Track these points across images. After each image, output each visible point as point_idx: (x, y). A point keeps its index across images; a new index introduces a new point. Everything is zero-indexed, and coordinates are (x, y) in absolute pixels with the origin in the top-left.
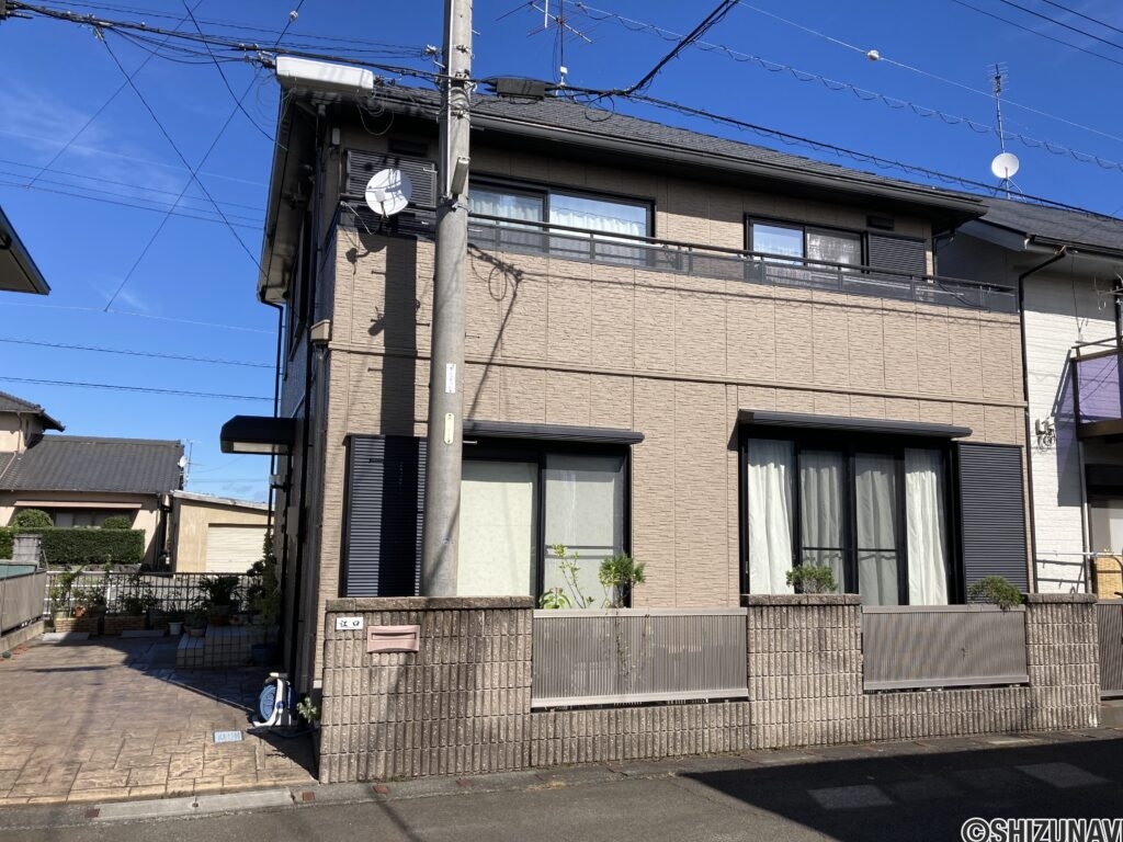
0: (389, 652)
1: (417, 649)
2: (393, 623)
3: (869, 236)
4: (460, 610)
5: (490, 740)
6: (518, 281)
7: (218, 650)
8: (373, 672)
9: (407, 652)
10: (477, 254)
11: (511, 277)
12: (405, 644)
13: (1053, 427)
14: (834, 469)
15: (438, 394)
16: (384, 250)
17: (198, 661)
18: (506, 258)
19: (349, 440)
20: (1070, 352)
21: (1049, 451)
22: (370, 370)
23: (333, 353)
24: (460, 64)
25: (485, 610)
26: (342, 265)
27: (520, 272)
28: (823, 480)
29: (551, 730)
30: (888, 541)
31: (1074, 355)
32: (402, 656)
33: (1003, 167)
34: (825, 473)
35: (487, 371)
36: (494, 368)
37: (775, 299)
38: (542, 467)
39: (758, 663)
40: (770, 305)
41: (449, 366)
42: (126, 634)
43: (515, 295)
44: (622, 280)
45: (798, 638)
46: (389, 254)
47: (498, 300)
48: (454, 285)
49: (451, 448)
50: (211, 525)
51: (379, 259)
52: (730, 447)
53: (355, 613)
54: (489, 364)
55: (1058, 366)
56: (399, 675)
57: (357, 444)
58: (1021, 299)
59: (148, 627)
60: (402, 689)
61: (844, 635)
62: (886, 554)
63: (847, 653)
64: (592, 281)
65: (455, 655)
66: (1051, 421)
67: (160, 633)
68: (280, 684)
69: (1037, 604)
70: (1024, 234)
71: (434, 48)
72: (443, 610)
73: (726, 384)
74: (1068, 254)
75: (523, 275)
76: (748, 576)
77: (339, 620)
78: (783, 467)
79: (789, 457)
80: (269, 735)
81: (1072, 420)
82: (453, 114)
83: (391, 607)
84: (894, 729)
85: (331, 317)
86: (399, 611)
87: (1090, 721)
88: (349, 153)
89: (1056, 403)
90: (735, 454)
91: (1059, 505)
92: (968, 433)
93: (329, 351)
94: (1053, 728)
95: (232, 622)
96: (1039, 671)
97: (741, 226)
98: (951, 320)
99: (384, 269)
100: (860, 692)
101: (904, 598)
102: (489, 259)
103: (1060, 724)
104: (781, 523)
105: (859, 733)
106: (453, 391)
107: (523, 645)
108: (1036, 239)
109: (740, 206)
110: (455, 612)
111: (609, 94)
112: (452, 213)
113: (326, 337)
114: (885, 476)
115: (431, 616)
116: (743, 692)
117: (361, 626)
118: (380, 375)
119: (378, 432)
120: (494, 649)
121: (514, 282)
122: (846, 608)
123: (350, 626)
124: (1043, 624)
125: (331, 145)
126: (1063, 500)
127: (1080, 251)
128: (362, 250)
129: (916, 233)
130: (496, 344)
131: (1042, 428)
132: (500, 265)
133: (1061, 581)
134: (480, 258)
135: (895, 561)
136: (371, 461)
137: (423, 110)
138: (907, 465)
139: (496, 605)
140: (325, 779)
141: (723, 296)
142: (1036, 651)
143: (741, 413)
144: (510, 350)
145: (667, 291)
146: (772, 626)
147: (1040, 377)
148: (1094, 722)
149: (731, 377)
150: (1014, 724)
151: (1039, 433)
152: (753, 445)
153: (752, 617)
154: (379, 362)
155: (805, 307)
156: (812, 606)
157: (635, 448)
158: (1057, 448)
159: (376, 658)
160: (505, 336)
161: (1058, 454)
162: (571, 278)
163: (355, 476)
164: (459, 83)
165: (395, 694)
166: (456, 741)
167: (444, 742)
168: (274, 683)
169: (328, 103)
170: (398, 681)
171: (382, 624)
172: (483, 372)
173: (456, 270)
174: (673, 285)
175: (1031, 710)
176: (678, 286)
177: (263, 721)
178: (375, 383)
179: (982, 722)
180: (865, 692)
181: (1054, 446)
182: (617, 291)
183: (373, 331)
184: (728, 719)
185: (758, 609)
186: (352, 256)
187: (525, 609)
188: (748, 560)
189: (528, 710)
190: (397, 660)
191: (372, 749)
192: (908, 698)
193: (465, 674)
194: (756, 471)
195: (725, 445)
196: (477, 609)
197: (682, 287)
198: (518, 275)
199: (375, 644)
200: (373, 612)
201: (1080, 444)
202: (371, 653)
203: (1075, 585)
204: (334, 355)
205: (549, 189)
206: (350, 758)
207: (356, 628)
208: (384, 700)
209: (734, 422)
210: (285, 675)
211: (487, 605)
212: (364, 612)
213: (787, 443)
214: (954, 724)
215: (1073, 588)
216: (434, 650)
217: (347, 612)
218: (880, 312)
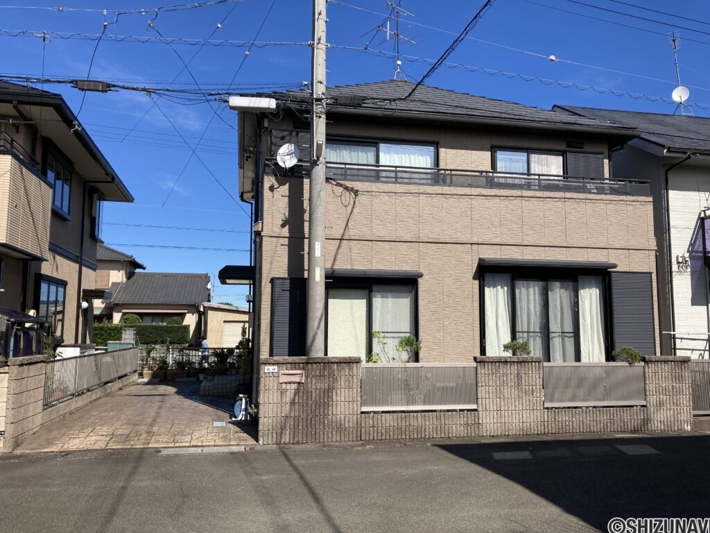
0: (290, 383)
1: (303, 382)
2: (292, 370)
3: (568, 153)
4: (324, 363)
5: (340, 428)
6: (356, 195)
7: (220, 386)
8: (283, 392)
9: (299, 383)
10: (335, 183)
11: (353, 194)
12: (297, 379)
13: (688, 259)
14: (536, 288)
15: (312, 258)
16: (288, 184)
17: (211, 392)
18: (349, 184)
19: (272, 281)
20: (700, 213)
21: (685, 274)
22: (282, 245)
23: (264, 238)
24: (319, 90)
25: (336, 363)
26: (267, 193)
27: (357, 191)
28: (529, 294)
29: (371, 422)
30: (569, 327)
31: (702, 215)
32: (296, 385)
33: (679, 95)
34: (531, 291)
35: (340, 243)
36: (344, 241)
37: (500, 196)
38: (371, 291)
39: (482, 392)
40: (497, 200)
41: (317, 243)
42: (177, 380)
43: (354, 203)
44: (412, 191)
45: (505, 379)
46: (289, 187)
47: (346, 206)
48: (318, 203)
49: (319, 284)
50: (225, 322)
51: (285, 189)
52: (474, 278)
53: (274, 364)
54: (341, 239)
55: (692, 222)
56: (295, 394)
57: (277, 281)
58: (667, 184)
59: (188, 376)
60: (297, 401)
61: (533, 377)
62: (568, 335)
63: (534, 387)
64: (396, 193)
65: (322, 385)
66: (687, 255)
67: (195, 379)
68: (244, 400)
69: (652, 361)
70: (664, 147)
71: (306, 83)
72: (316, 363)
73: (471, 244)
74: (692, 156)
75: (359, 192)
76: (485, 347)
77: (266, 367)
78: (506, 288)
79: (509, 283)
80: (238, 424)
81: (701, 255)
82: (316, 116)
83: (290, 361)
84: (562, 428)
85: (262, 219)
86: (295, 363)
87: (686, 427)
88: (273, 131)
89: (691, 244)
90: (477, 282)
91: (692, 305)
92: (615, 266)
93: (262, 236)
94: (661, 430)
95: (229, 373)
96: (653, 399)
97: (489, 153)
98: (608, 202)
99: (287, 194)
100: (542, 408)
101: (578, 357)
102: (341, 185)
103: (666, 429)
104: (505, 318)
105: (541, 429)
106: (319, 256)
107: (356, 380)
108: (671, 149)
109: (488, 142)
110: (322, 364)
111: (394, 100)
113: (260, 230)
114: (568, 292)
115: (310, 366)
116: (474, 407)
117: (276, 371)
118: (287, 247)
119: (286, 276)
120: (342, 383)
121: (354, 196)
122: (534, 363)
123: (271, 370)
124: (655, 373)
125: (264, 127)
126: (695, 302)
127: (700, 154)
128: (276, 185)
129: (597, 149)
130: (345, 229)
131: (680, 260)
132: (346, 188)
133: (693, 350)
134: (336, 185)
135: (573, 338)
136: (283, 291)
138: (580, 285)
139: (342, 360)
140: (261, 442)
141: (470, 197)
142: (651, 387)
143: (480, 259)
144: (352, 233)
145: (437, 196)
146: (490, 372)
147: (680, 230)
148: (689, 428)
149: (475, 240)
150: (633, 428)
151: (678, 263)
152: (488, 277)
153: (479, 368)
154: (286, 241)
155: (519, 200)
156: (514, 362)
157: (420, 280)
158: (691, 272)
159: (284, 386)
160: (349, 224)
161: (691, 275)
162: (384, 192)
163: (276, 298)
164: (319, 100)
165: (293, 403)
166: (324, 427)
167: (317, 427)
168: (241, 400)
170: (295, 397)
171: (287, 370)
172: (338, 244)
173: (319, 195)
174: (441, 192)
175: (646, 421)
177: (236, 417)
178: (284, 252)
179: (616, 426)
180: (544, 408)
181: (689, 270)
182: (409, 197)
183: (283, 226)
184: (466, 420)
185: (482, 364)
186: (272, 189)
187: (357, 363)
188: (485, 338)
189: (359, 413)
190: (294, 386)
191: (283, 429)
192: (570, 412)
193: (328, 392)
194: (490, 290)
195: (472, 277)
196: (332, 363)
197: (446, 193)
198: (356, 193)
199: (283, 379)
200: (282, 364)
201: (707, 268)
202: (281, 383)
203: (702, 352)
204: (264, 239)
205: (379, 141)
206: (272, 433)
207: (274, 371)
208: (288, 406)
209: (476, 265)
210: (246, 396)
211: (337, 361)
212: (278, 364)
213: (509, 274)
214: (598, 427)
215: (701, 354)
216: (312, 382)
217: (269, 364)
218: (563, 200)
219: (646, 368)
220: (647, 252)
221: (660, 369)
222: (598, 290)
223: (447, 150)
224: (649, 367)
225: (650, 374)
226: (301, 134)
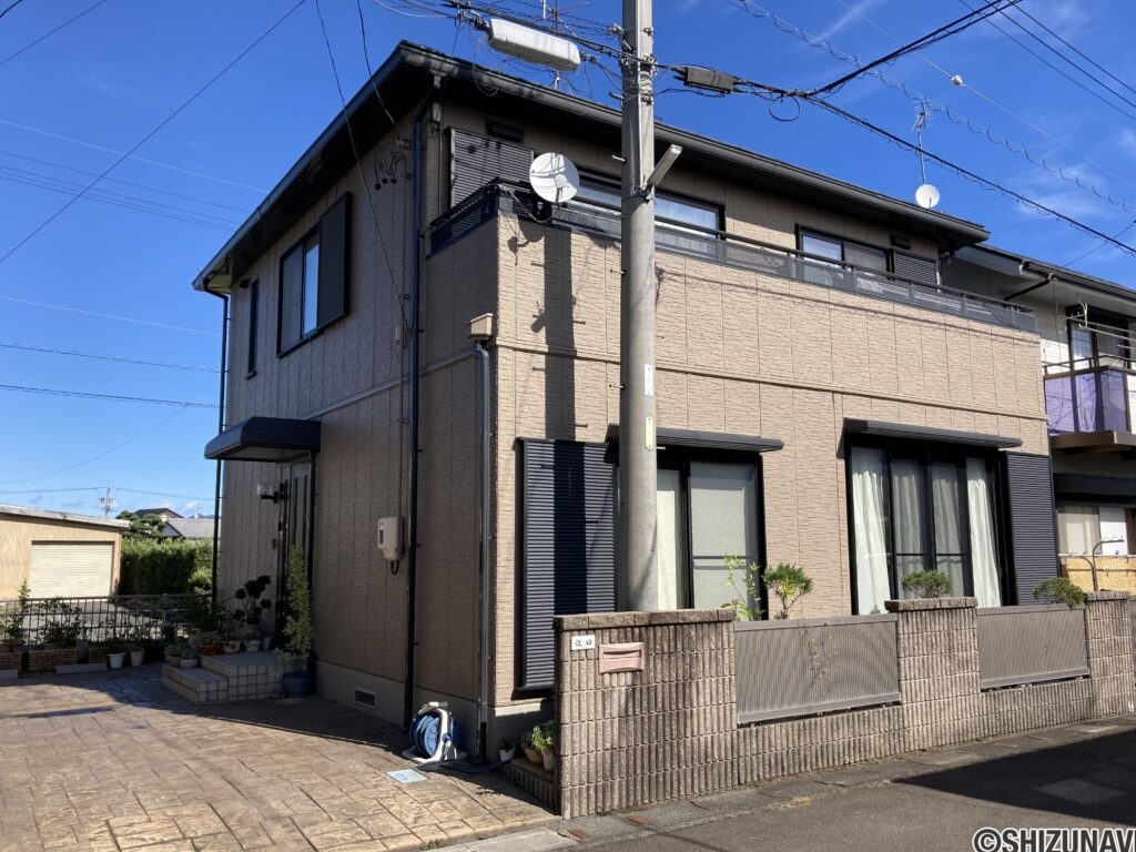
0: (619, 672)
1: (643, 668)
2: (620, 642)
3: (895, 255)
4: (675, 625)
6: (660, 280)
8: (605, 695)
9: (633, 671)
12: (632, 662)
14: (913, 477)
15: (637, 398)
16: (542, 241)
19: (520, 445)
22: (534, 369)
23: (500, 349)
25: (695, 624)
26: (504, 253)
27: (662, 271)
29: (754, 745)
32: (629, 676)
33: (929, 197)
37: (866, 310)
39: (906, 667)
40: (862, 316)
43: (658, 294)
44: (747, 284)
45: (934, 641)
46: (546, 246)
49: (652, 454)
50: (35, 543)
51: (536, 251)
52: (838, 456)
53: (587, 631)
56: (628, 696)
57: (529, 447)
60: (631, 711)
61: (965, 636)
63: (969, 654)
64: (722, 283)
68: (445, 715)
70: (1019, 261)
71: (620, 29)
72: (661, 625)
73: (833, 392)
74: (1052, 282)
75: (664, 274)
77: (574, 639)
78: (875, 475)
79: (881, 466)
83: (619, 623)
84: (1004, 724)
85: (494, 308)
86: (625, 627)
87: (1130, 707)
88: (453, 132)
90: (842, 463)
92: (1017, 443)
93: (496, 347)
96: (1096, 664)
97: (794, 237)
98: (994, 337)
99: (542, 261)
100: (979, 690)
104: (876, 529)
105: (980, 728)
106: (652, 394)
107: (728, 659)
108: (1028, 266)
109: (791, 218)
110: (672, 627)
112: (645, 205)
113: (489, 332)
115: (651, 632)
116: (896, 696)
117: (593, 646)
118: (543, 374)
119: (543, 436)
120: (705, 665)
122: (966, 610)
123: (584, 645)
124: (1097, 620)
125: (432, 121)
128: (522, 240)
129: (927, 254)
135: (962, 564)
136: (542, 467)
137: (535, 92)
138: (969, 474)
139: (707, 618)
140: (567, 814)
141: (828, 305)
142: (1093, 644)
143: (847, 422)
145: (785, 298)
146: (915, 630)
148: (1132, 707)
149: (836, 386)
150: (1079, 714)
152: (859, 456)
153: (901, 623)
154: (541, 361)
155: (890, 320)
156: (943, 610)
159: (607, 679)
162: (704, 280)
163: (528, 482)
164: (646, 67)
165: (625, 717)
166: (679, 763)
167: (668, 765)
168: (435, 714)
169: (444, 74)
170: (627, 703)
171: (611, 642)
174: (787, 291)
175: (1091, 701)
176: (792, 292)
177: (427, 756)
178: (538, 384)
179: (1062, 713)
180: (982, 691)
182: (743, 295)
183: (536, 328)
185: (905, 615)
186: (513, 245)
187: (729, 622)
189: (735, 727)
190: (627, 679)
191: (608, 777)
192: (1012, 694)
193: (683, 688)
195: (834, 454)
196: (690, 624)
197: (795, 294)
199: (608, 663)
200: (602, 629)
202: (602, 674)
204: (501, 353)
206: (588, 788)
207: (589, 647)
208: (616, 724)
209: (841, 431)
211: (698, 619)
212: (594, 630)
213: (879, 451)
216: (655, 668)
217: (579, 630)
218: (943, 327)
219: (1088, 612)
220: (1038, 423)
222: (984, 485)
223: (736, 222)
225: (1092, 622)
226: (504, 148)
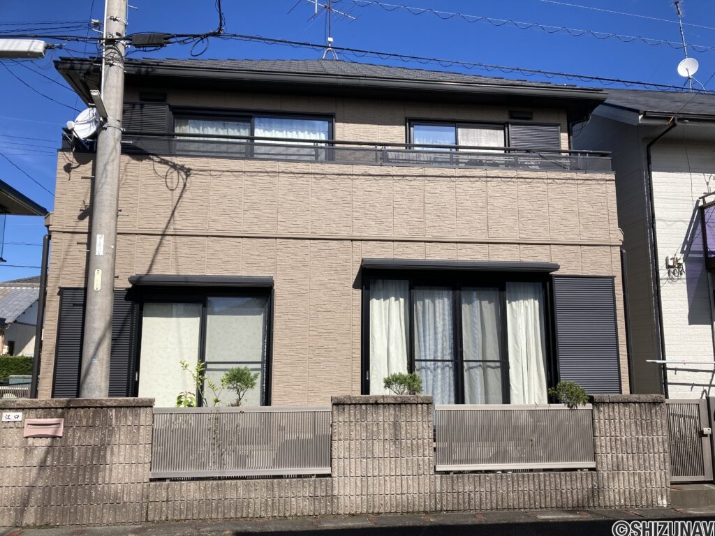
0: (41, 437)
1: (61, 435)
2: (45, 417)
3: (510, 126)
4: (96, 407)
5: (116, 503)
6: (188, 176)
8: (28, 450)
9: (54, 437)
10: (158, 160)
11: (182, 173)
13: (681, 261)
14: (446, 300)
18: (178, 161)
19: (62, 291)
20: (698, 201)
21: (679, 281)
22: (78, 243)
23: (53, 233)
24: (113, 28)
25: (115, 407)
26: (61, 173)
27: (189, 170)
28: (437, 309)
29: (164, 494)
30: (493, 353)
31: (701, 204)
32: (49, 440)
33: (687, 68)
34: (439, 303)
35: (161, 240)
36: (167, 238)
37: (393, 176)
38: (205, 306)
39: (339, 449)
40: (390, 180)
41: (98, 236)
43: (185, 185)
44: (269, 170)
45: (375, 429)
46: (92, 165)
47: (172, 190)
48: (103, 181)
49: (100, 293)
51: (85, 169)
52: (355, 286)
53: (17, 409)
54: (164, 235)
55: (687, 213)
56: (47, 453)
57: (69, 293)
58: (649, 163)
60: (49, 463)
61: (419, 427)
62: (492, 364)
63: (420, 442)
64: (245, 172)
65: (93, 439)
66: (680, 257)
69: (604, 403)
70: (637, 112)
71: (97, 21)
72: (83, 408)
73: (352, 240)
74: (679, 124)
75: (191, 171)
76: (369, 381)
78: (402, 300)
79: (407, 292)
81: (702, 256)
82: (106, 64)
83: (41, 406)
84: (464, 503)
86: (50, 408)
87: (660, 502)
89: (685, 242)
90: (359, 292)
91: (690, 324)
92: (557, 268)
93: (51, 232)
94: (621, 507)
96: (606, 460)
97: (403, 128)
98: (550, 181)
99: (91, 175)
100: (432, 472)
101: (506, 399)
102: (166, 163)
103: (628, 503)
104: (399, 341)
105: (430, 505)
106: (101, 253)
107: (144, 433)
108: (648, 114)
109: (401, 113)
111: (207, 36)
112: (104, 131)
114: (493, 304)
115: (72, 412)
116: (327, 470)
117: (20, 419)
118: (86, 246)
120: (121, 436)
121: (185, 177)
122: (420, 406)
123: (12, 418)
124: (610, 420)
126: (693, 319)
127: (690, 120)
128: (75, 164)
130: (170, 220)
131: (671, 263)
132: (174, 166)
134: (159, 162)
135: (499, 369)
136: (74, 305)
138: (507, 294)
139: (122, 404)
141: (350, 176)
142: (602, 441)
143: (364, 261)
144: (180, 224)
145: (305, 176)
146: (352, 419)
147: (669, 223)
148: (664, 502)
149: (357, 234)
150: (575, 502)
151: (668, 267)
153: (335, 413)
154: (85, 238)
155: (419, 180)
156: (389, 404)
157: (277, 290)
158: (687, 278)
159: (31, 441)
160: (176, 214)
161: (687, 283)
162: (228, 171)
163: (63, 315)
164: (111, 42)
165: (42, 466)
166: (90, 501)
170: (46, 457)
171: (36, 417)
172: (158, 241)
175: (596, 492)
176: (314, 171)
178: (81, 252)
179: (548, 499)
180: (436, 472)
181: (684, 276)
182: (264, 178)
183: (81, 217)
184: (312, 490)
185: (341, 407)
186: (68, 168)
187: (146, 407)
188: (369, 370)
189: (146, 480)
190: (48, 441)
191: (25, 503)
192: (477, 479)
193: (100, 451)
194: (381, 302)
195: (351, 285)
196: (108, 407)
198: (188, 172)
199: (29, 431)
200: (29, 409)
201: (709, 274)
202: (27, 438)
204: (54, 235)
205: (253, 114)
207: (16, 420)
208: (35, 471)
209: (358, 268)
212: (23, 409)
214: (521, 500)
216: (74, 436)
217: (10, 409)
218: (484, 179)
219: (596, 412)
220: (607, 249)
221: (617, 414)
222: (537, 302)
224: (599, 411)
225: (602, 421)
